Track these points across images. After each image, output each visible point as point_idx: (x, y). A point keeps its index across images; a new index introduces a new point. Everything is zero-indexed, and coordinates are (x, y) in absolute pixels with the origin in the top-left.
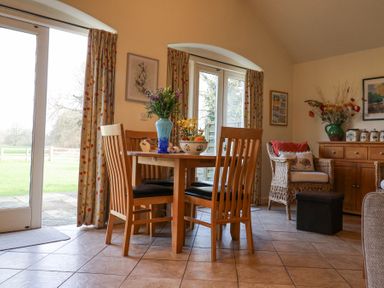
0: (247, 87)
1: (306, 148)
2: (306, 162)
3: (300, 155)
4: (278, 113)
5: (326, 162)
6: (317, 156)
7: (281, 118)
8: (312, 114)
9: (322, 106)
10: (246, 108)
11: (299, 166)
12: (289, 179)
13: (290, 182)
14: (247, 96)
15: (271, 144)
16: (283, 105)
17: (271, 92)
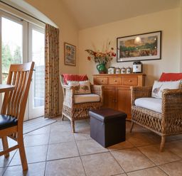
0: (46, 36)
1: (86, 78)
2: (86, 88)
3: (82, 83)
4: (70, 57)
5: (98, 87)
6: (92, 83)
7: (71, 61)
8: (89, 58)
9: (95, 54)
10: (46, 51)
11: (81, 90)
12: (73, 101)
13: (74, 104)
14: (46, 43)
15: (62, 76)
16: (73, 53)
17: (65, 43)
